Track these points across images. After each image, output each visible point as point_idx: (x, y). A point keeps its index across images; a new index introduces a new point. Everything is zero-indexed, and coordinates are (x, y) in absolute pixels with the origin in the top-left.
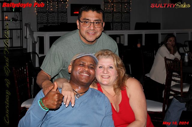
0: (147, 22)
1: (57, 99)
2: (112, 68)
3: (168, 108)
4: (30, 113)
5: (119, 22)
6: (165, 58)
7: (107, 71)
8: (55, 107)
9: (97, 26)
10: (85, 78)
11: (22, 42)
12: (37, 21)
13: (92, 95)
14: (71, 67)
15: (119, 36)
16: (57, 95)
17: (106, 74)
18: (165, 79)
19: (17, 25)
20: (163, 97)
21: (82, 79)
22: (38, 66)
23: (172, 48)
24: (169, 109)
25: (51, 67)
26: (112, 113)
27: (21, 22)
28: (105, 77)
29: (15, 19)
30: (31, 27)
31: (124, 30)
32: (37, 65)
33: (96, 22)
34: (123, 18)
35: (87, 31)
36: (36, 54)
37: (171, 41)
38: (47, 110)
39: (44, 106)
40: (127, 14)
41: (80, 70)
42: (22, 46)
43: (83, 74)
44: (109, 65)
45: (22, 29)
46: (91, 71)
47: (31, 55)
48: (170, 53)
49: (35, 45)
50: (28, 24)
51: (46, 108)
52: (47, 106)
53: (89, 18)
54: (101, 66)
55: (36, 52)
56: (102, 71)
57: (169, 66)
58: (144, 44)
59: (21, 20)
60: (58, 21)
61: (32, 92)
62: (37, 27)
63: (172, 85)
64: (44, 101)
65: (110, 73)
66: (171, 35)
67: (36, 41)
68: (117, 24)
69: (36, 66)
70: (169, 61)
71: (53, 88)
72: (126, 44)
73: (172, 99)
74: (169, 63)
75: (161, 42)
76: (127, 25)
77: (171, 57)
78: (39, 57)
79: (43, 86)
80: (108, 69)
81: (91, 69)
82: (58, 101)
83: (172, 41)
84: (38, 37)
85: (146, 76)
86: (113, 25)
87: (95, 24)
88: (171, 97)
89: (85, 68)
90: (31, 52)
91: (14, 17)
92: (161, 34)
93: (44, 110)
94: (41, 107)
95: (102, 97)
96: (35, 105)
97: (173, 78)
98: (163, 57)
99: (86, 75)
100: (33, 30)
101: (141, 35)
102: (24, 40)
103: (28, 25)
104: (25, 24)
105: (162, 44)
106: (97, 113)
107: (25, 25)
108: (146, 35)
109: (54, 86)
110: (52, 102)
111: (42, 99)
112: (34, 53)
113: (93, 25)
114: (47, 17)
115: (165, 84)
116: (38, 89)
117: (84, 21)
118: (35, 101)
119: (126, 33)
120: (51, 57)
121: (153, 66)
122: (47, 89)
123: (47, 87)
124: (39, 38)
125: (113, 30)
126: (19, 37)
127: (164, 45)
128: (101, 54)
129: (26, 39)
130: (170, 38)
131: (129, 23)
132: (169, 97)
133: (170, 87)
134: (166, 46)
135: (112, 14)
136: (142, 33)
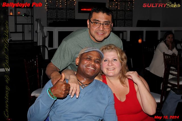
0: (148, 20)
1: (65, 88)
2: (116, 60)
3: (165, 99)
4: (39, 101)
5: (122, 20)
6: (164, 53)
7: (112, 64)
8: (62, 96)
9: (106, 27)
10: (90, 71)
11: (33, 36)
12: (47, 17)
13: (96, 86)
14: (78, 59)
15: (122, 32)
16: (64, 85)
17: (111, 66)
18: (164, 72)
19: (28, 20)
20: (161, 89)
21: (88, 72)
22: (47, 59)
23: (171, 45)
24: (166, 101)
25: (61, 62)
26: (114, 103)
27: (32, 17)
28: (110, 69)
29: (27, 14)
30: (41, 22)
31: (127, 27)
32: (46, 57)
33: (106, 23)
34: (126, 16)
35: (97, 31)
36: (46, 47)
37: (169, 38)
38: (55, 98)
39: (52, 95)
40: (130, 12)
41: (87, 64)
42: (33, 39)
43: (89, 67)
44: (113, 58)
45: (33, 24)
46: (97, 65)
47: (41, 48)
48: (169, 49)
49: (45, 39)
50: (38, 19)
51: (55, 97)
52: (55, 94)
53: (99, 20)
54: (106, 59)
55: (46, 45)
56: (107, 64)
57: (167, 60)
58: (144, 40)
59: (32, 15)
60: (66, 17)
61: (42, 82)
62: (47, 22)
63: (169, 79)
64: (53, 90)
65: (115, 65)
66: (170, 32)
67: (46, 35)
68: (120, 21)
69: (46, 59)
70: (167, 57)
71: (61, 79)
72: (128, 40)
73: (169, 91)
74: (167, 58)
75: (160, 39)
76: (129, 22)
77: (170, 52)
78: (49, 50)
79: (52, 77)
80: (112, 62)
81: (97, 63)
82: (66, 90)
83: (171, 38)
84: (48, 31)
85: (146, 70)
86: (116, 22)
87: (105, 25)
88: (169, 89)
89: (91, 62)
90: (41, 46)
91: (26, 12)
92: (161, 31)
93: (53, 98)
94: (50, 96)
95: (105, 88)
96: (44, 94)
97: (171, 72)
98: (162, 53)
99: (92, 68)
100: (43, 25)
101: (142, 32)
102: (35, 34)
103: (38, 21)
104: (36, 19)
105: (161, 40)
106: (100, 102)
107: (36, 21)
108: (146, 31)
109: (62, 76)
110: (60, 91)
111: (51, 89)
112: (44, 46)
113: (102, 26)
114: (56, 14)
115: (163, 77)
116: (47, 79)
117: (94, 21)
118: (44, 90)
119: (128, 30)
120: (62, 52)
121: (152, 60)
122: (56, 79)
123: (56, 78)
124: (48, 33)
125: (116, 27)
126: (30, 31)
127: (163, 41)
128: (105, 49)
129: (37, 33)
130: (169, 35)
131: (131, 20)
132: (167, 90)
133: (168, 80)
134: (165, 42)
135: (116, 11)
136: (144, 30)
